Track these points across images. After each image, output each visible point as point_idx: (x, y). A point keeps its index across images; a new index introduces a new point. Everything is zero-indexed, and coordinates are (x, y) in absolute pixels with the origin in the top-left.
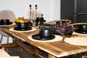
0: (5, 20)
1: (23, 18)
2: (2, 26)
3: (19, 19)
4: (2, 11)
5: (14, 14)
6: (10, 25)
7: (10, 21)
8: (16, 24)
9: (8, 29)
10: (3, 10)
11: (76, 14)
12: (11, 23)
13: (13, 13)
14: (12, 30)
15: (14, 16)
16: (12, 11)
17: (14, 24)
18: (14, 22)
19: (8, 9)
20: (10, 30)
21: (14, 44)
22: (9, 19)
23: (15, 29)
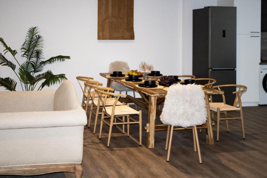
0: (117, 72)
1: (136, 71)
2: (115, 77)
3: (132, 71)
4: (114, 62)
5: (128, 66)
6: (122, 77)
7: (123, 74)
8: (128, 76)
9: (120, 80)
10: (116, 61)
11: (211, 69)
12: (124, 75)
13: (127, 64)
14: (124, 80)
15: (128, 68)
16: (126, 62)
17: (127, 76)
18: (127, 74)
19: (122, 61)
20: (122, 80)
21: (127, 99)
22: (121, 71)
23: (127, 80)
